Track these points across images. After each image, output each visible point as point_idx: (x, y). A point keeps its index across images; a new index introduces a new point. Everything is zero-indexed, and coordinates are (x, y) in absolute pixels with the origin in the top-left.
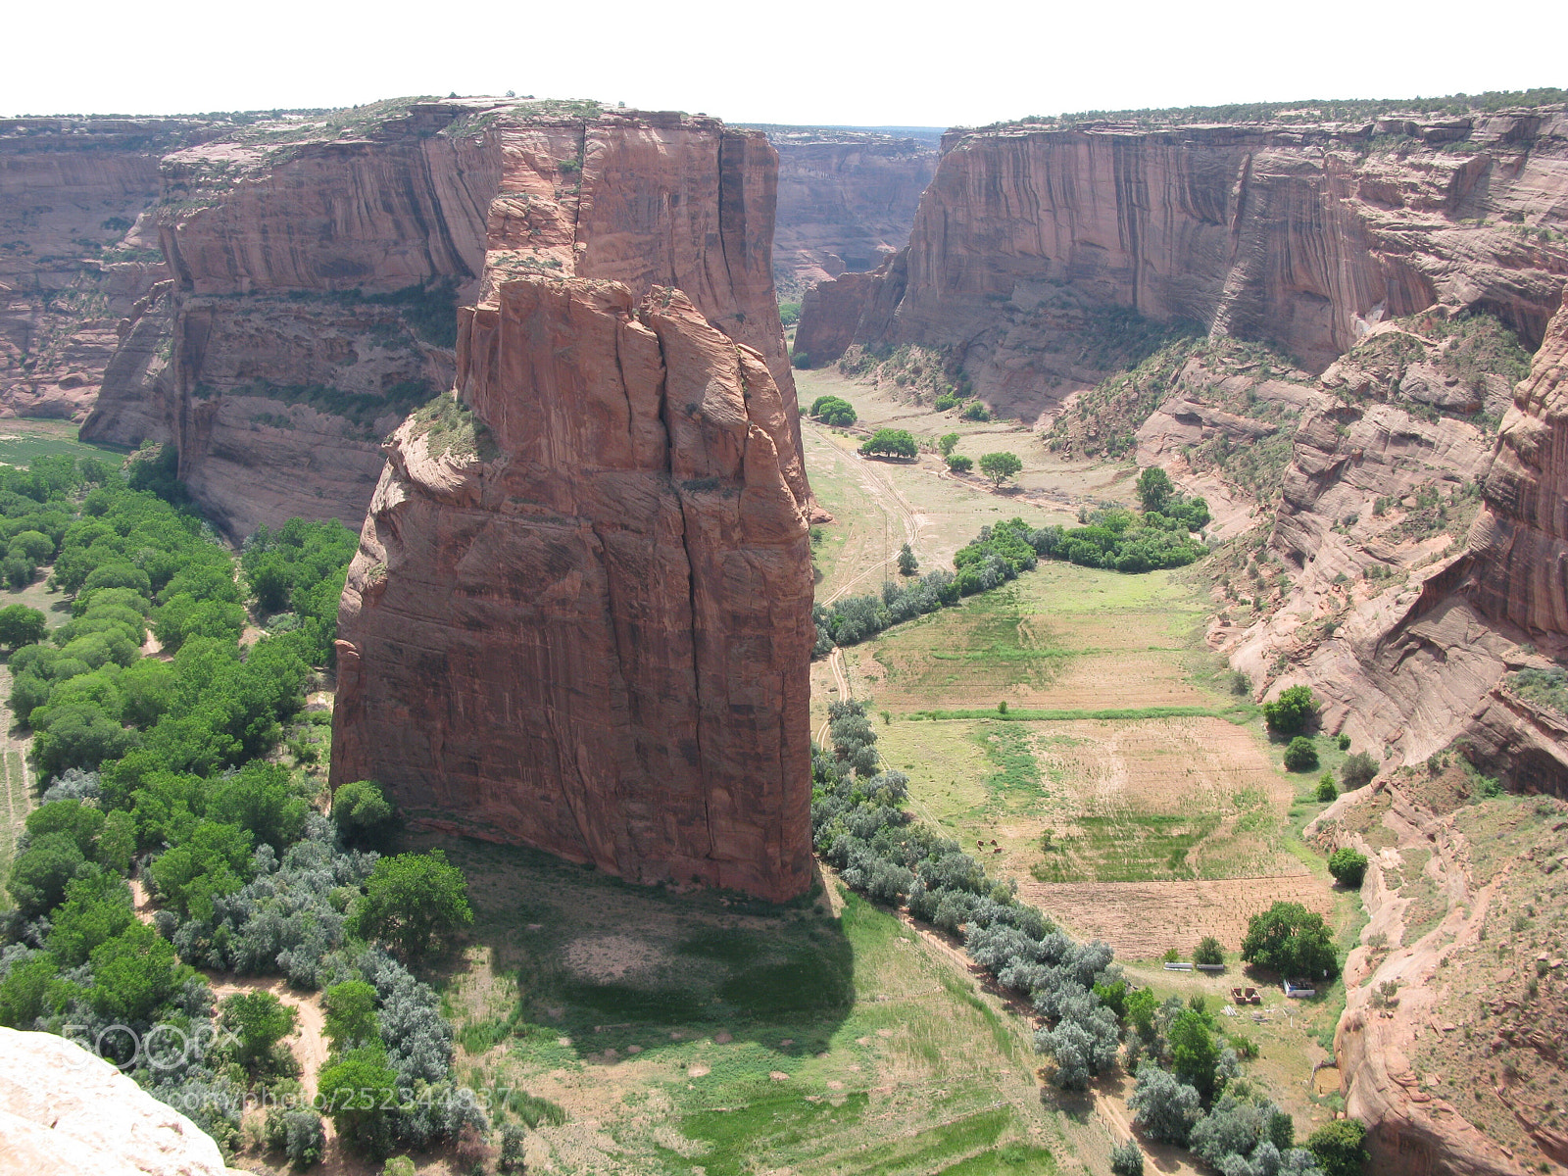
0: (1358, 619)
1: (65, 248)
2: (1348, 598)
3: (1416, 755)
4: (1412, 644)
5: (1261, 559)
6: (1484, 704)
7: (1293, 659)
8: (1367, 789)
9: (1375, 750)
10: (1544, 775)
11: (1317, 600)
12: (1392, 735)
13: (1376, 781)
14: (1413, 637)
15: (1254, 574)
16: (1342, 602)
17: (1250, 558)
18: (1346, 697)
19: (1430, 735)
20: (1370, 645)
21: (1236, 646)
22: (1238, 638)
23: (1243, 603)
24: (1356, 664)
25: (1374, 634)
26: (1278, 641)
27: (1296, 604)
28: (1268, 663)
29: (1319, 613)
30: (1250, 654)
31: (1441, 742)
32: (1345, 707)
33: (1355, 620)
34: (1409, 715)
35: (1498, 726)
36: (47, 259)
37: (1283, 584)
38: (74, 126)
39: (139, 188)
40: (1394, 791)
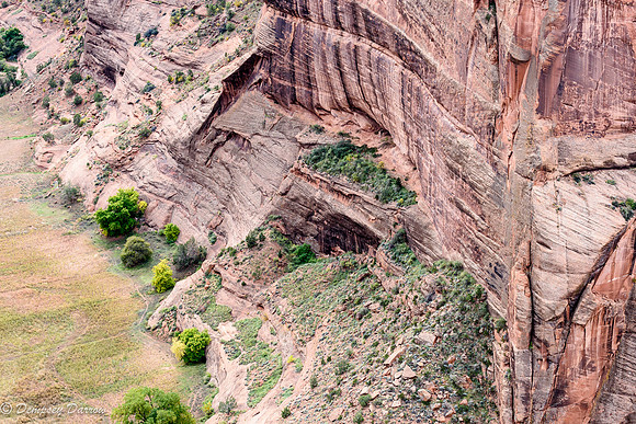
0: (171, 122)
2: (159, 105)
3: (236, 237)
4: (221, 138)
5: (76, 79)
6: (288, 181)
7: (114, 168)
8: (199, 274)
9: (201, 237)
10: (345, 236)
11: (130, 110)
12: (215, 221)
13: (206, 265)
14: (219, 131)
15: (70, 93)
16: (154, 108)
17: (66, 79)
18: (170, 194)
19: (247, 216)
20: (184, 143)
21: (64, 164)
22: (65, 155)
23: (64, 123)
24: (174, 163)
25: (185, 133)
26: (101, 153)
27: (113, 117)
28: (96, 173)
29: (134, 122)
30: (77, 167)
31: (256, 222)
32: (171, 203)
33: (167, 124)
34: (226, 204)
35: (302, 201)
37: (99, 99)
40: (222, 271)
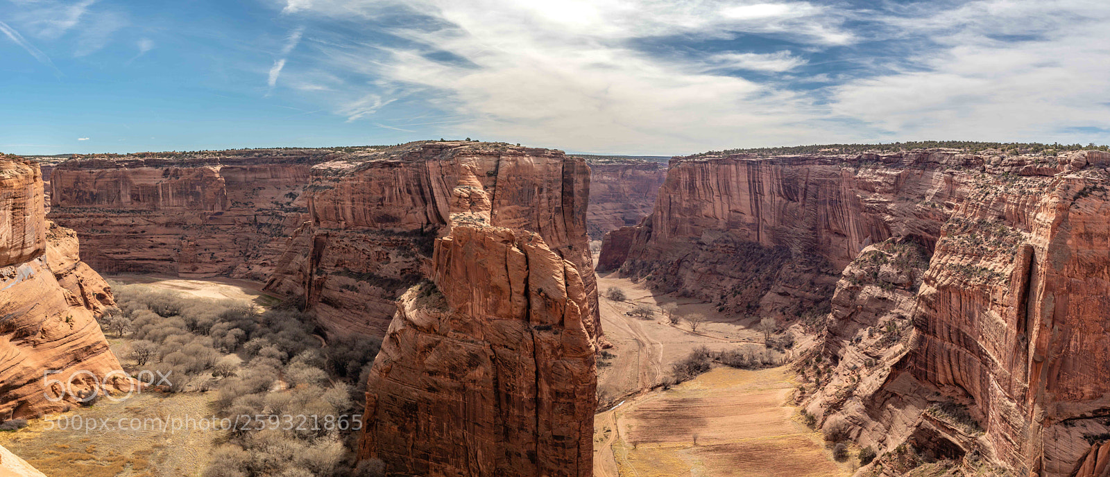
0: (864, 386)
1: (268, 205)
2: (859, 376)
3: (891, 448)
4: (889, 395)
5: (818, 360)
6: (920, 420)
7: (835, 407)
8: (871, 464)
9: (874, 445)
10: (948, 450)
11: (845, 378)
12: (882, 438)
13: (875, 460)
14: (887, 392)
15: (816, 367)
16: (856, 378)
17: (814, 360)
18: (860, 423)
19: (898, 437)
20: (869, 397)
21: (809, 403)
22: (809, 398)
23: (811, 382)
24: (863, 407)
25: (871, 392)
26: (828, 399)
27: (836, 381)
28: (824, 409)
29: (846, 384)
30: (815, 404)
31: (903, 440)
32: (860, 428)
33: (862, 386)
34: (888, 429)
35: (927, 431)
36: (260, 210)
37: (829, 372)
38: (278, 153)
39: (301, 179)
40: (883, 464)
